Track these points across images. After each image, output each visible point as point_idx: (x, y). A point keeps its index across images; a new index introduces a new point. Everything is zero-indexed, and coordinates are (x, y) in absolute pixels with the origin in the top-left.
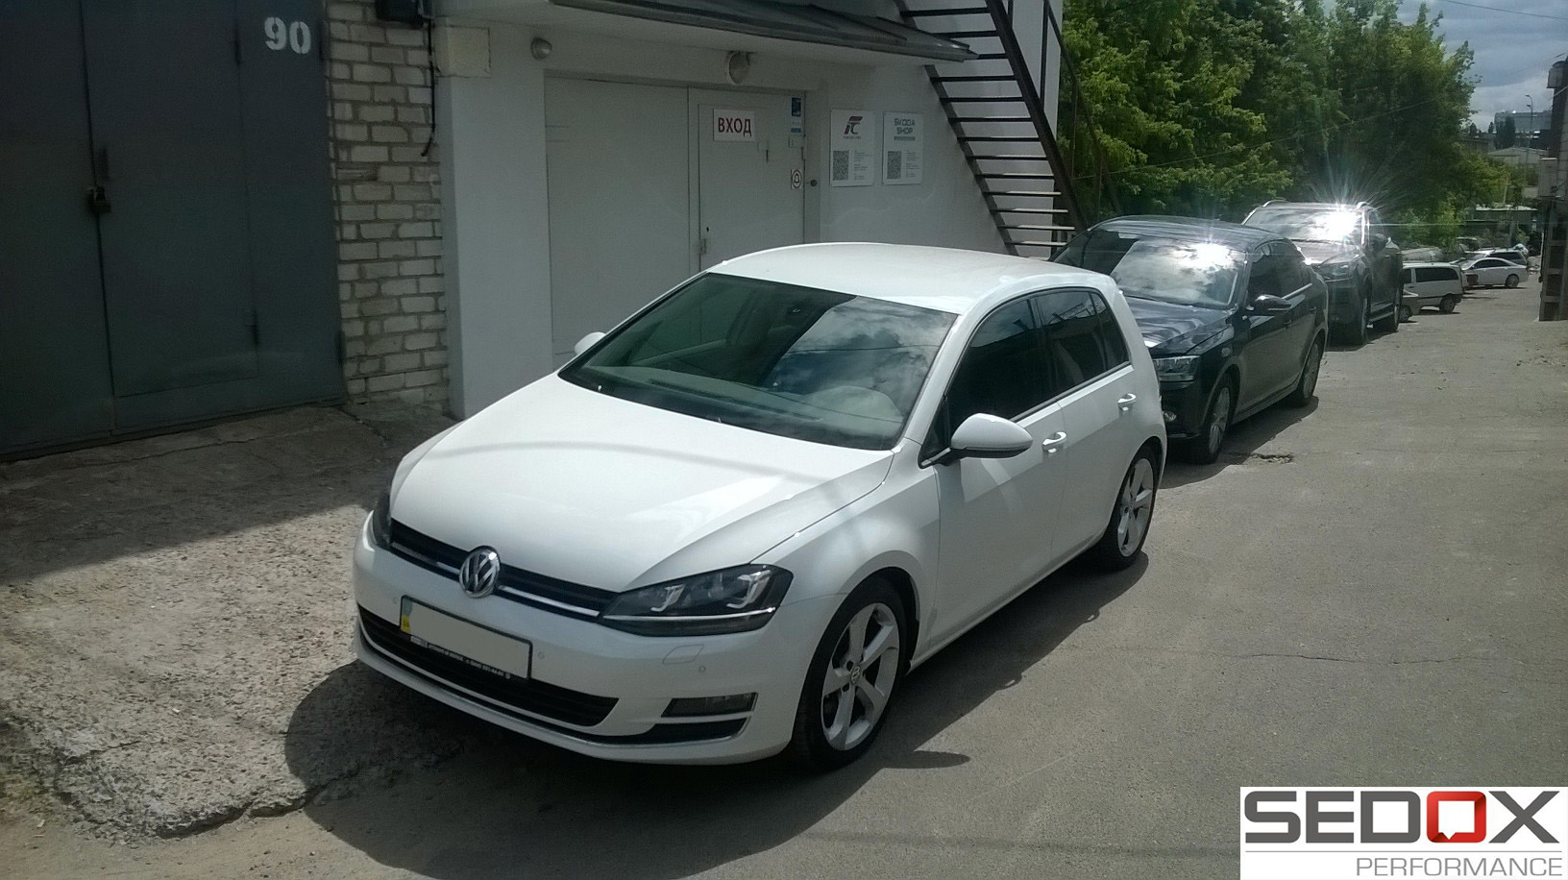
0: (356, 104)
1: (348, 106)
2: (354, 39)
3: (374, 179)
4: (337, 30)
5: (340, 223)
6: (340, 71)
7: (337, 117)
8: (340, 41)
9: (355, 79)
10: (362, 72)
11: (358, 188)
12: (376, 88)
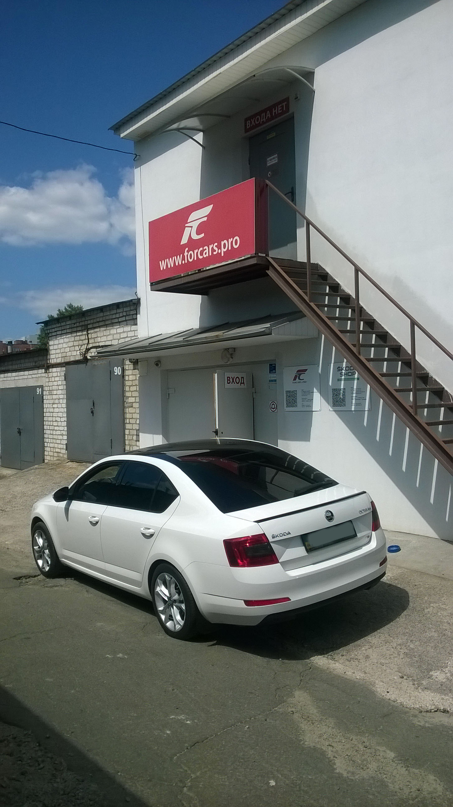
0: (130, 386)
1: (128, 387)
2: (130, 369)
3: (132, 407)
4: (126, 367)
5: (126, 418)
6: (127, 378)
7: (126, 390)
8: (127, 370)
9: (130, 379)
10: (131, 378)
11: (130, 409)
12: (133, 381)
